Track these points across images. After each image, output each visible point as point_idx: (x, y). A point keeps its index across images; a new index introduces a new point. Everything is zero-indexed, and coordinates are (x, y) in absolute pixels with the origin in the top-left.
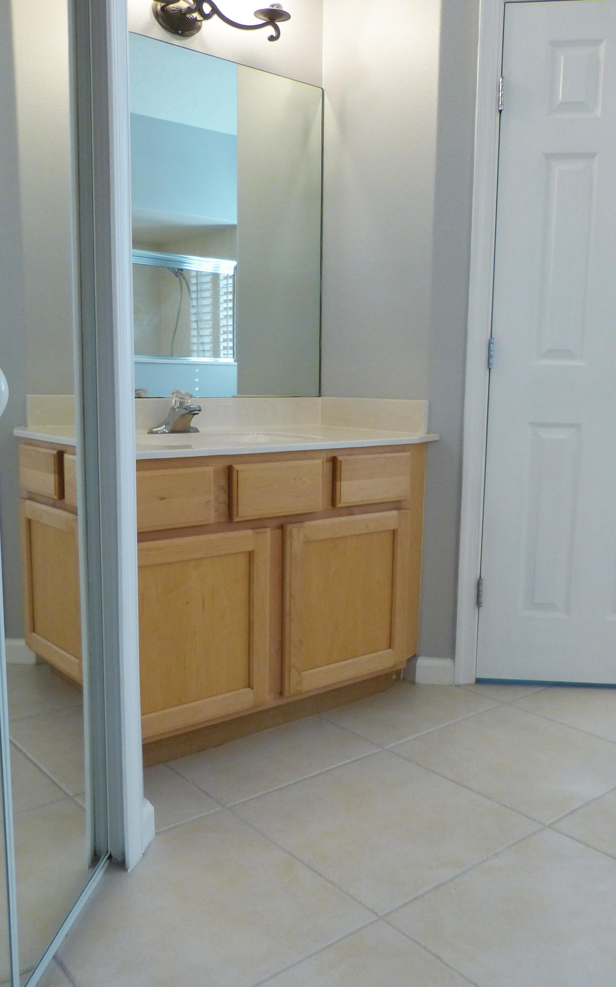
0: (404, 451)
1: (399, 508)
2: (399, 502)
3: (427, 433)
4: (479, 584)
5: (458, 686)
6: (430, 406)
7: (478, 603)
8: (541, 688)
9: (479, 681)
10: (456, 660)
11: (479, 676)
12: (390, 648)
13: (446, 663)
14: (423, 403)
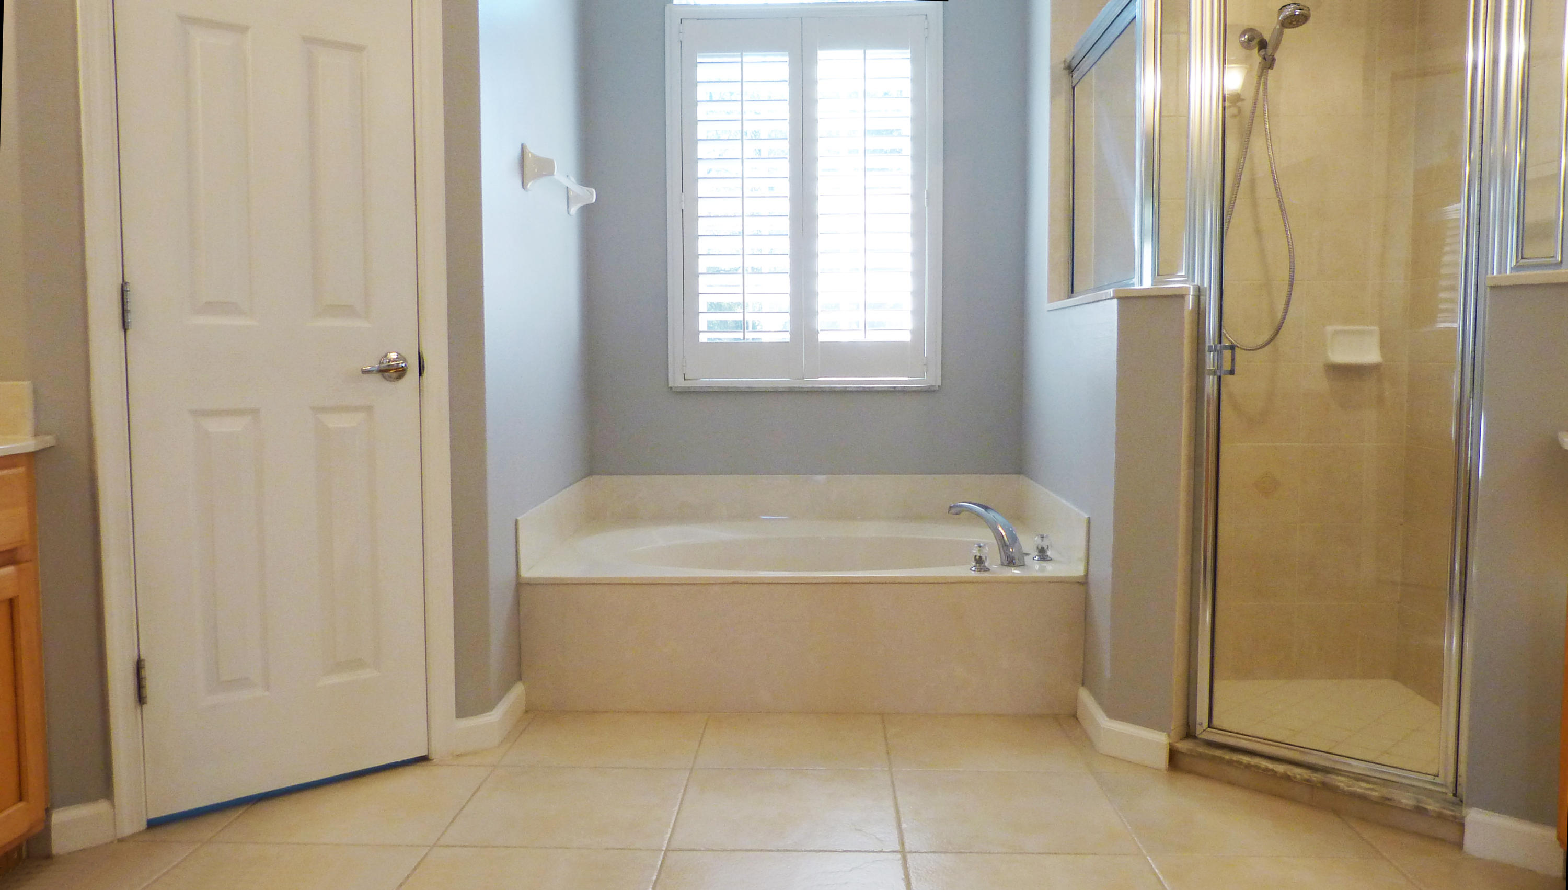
0: (15, 466)
1: (12, 562)
2: (12, 551)
3: (35, 436)
4: (139, 666)
5: (121, 840)
6: (35, 391)
7: (141, 699)
8: (240, 811)
9: (153, 824)
10: (116, 799)
11: (152, 816)
12: (21, 799)
13: (102, 806)
14: (25, 386)
